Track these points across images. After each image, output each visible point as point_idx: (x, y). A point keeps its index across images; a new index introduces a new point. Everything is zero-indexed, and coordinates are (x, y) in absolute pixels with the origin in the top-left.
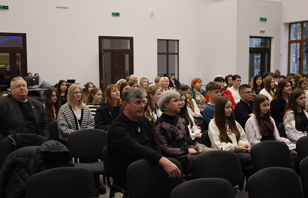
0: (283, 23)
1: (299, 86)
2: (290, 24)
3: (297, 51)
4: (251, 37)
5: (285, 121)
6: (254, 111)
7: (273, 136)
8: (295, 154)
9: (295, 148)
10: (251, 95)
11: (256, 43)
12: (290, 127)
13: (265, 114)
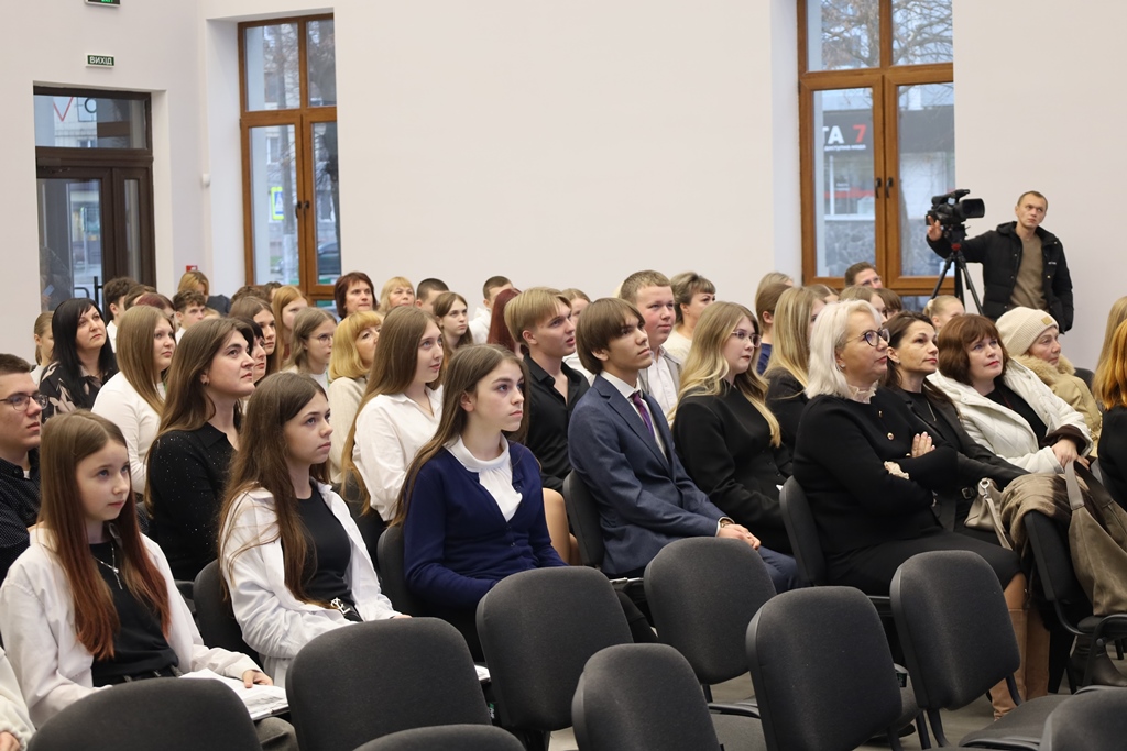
0: (209, 20)
1: (299, 350)
2: (244, 28)
3: (286, 166)
4: (40, 90)
5: (230, 548)
6: (43, 511)
7: (165, 645)
8: (285, 737)
9: (283, 703)
10: (31, 411)
11: (75, 126)
12: (260, 580)
13: (112, 521)
